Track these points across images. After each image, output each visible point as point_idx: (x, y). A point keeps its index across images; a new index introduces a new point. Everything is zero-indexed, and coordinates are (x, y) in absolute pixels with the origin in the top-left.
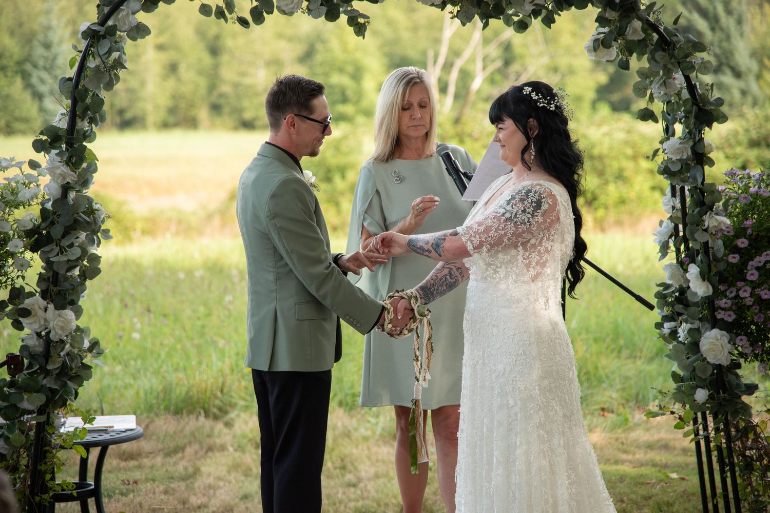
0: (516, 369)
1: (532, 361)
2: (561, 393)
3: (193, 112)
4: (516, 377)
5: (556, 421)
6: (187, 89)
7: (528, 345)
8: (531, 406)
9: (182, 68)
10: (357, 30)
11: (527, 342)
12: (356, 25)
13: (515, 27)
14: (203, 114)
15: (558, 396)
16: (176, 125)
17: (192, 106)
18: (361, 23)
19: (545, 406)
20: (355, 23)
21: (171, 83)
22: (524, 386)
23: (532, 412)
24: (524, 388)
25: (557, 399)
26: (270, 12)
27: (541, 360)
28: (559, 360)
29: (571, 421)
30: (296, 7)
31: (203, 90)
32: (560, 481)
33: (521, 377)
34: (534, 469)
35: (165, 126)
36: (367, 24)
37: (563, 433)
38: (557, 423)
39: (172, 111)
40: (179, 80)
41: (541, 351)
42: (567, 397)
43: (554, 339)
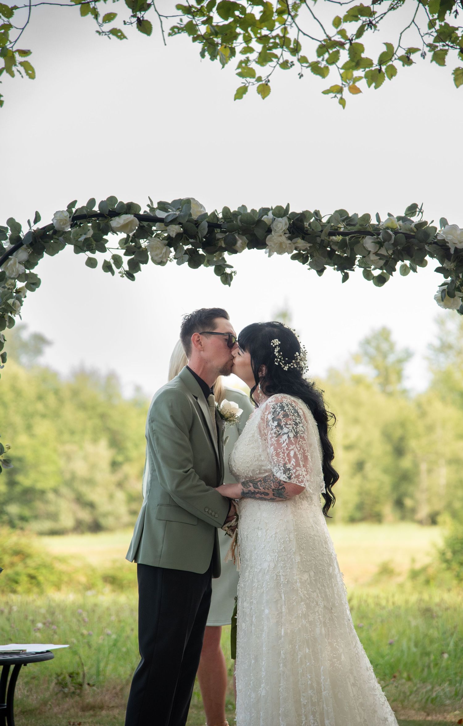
0: (279, 565)
1: (293, 556)
2: (321, 586)
3: (377, 508)
4: (279, 572)
5: (318, 611)
6: (372, 486)
7: (288, 542)
8: (294, 598)
9: (368, 466)
10: (224, 279)
11: (287, 539)
12: (222, 274)
13: (374, 281)
14: (388, 510)
15: (319, 589)
16: (363, 519)
17: (376, 502)
18: (228, 274)
19: (307, 598)
20: (222, 273)
21: (357, 480)
22: (287, 580)
23: (295, 603)
24: (287, 582)
25: (318, 591)
26: (146, 262)
27: (300, 555)
28: (317, 555)
29: (332, 613)
30: (164, 256)
31: (387, 488)
32: (322, 667)
33: (284, 572)
34: (299, 657)
35: (352, 520)
36: (233, 274)
37: (325, 624)
38: (318, 613)
39: (360, 507)
40: (365, 477)
41: (300, 546)
42: (327, 590)
43: (313, 536)
